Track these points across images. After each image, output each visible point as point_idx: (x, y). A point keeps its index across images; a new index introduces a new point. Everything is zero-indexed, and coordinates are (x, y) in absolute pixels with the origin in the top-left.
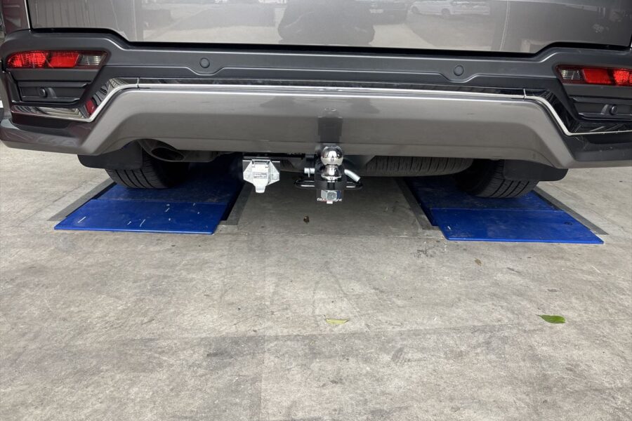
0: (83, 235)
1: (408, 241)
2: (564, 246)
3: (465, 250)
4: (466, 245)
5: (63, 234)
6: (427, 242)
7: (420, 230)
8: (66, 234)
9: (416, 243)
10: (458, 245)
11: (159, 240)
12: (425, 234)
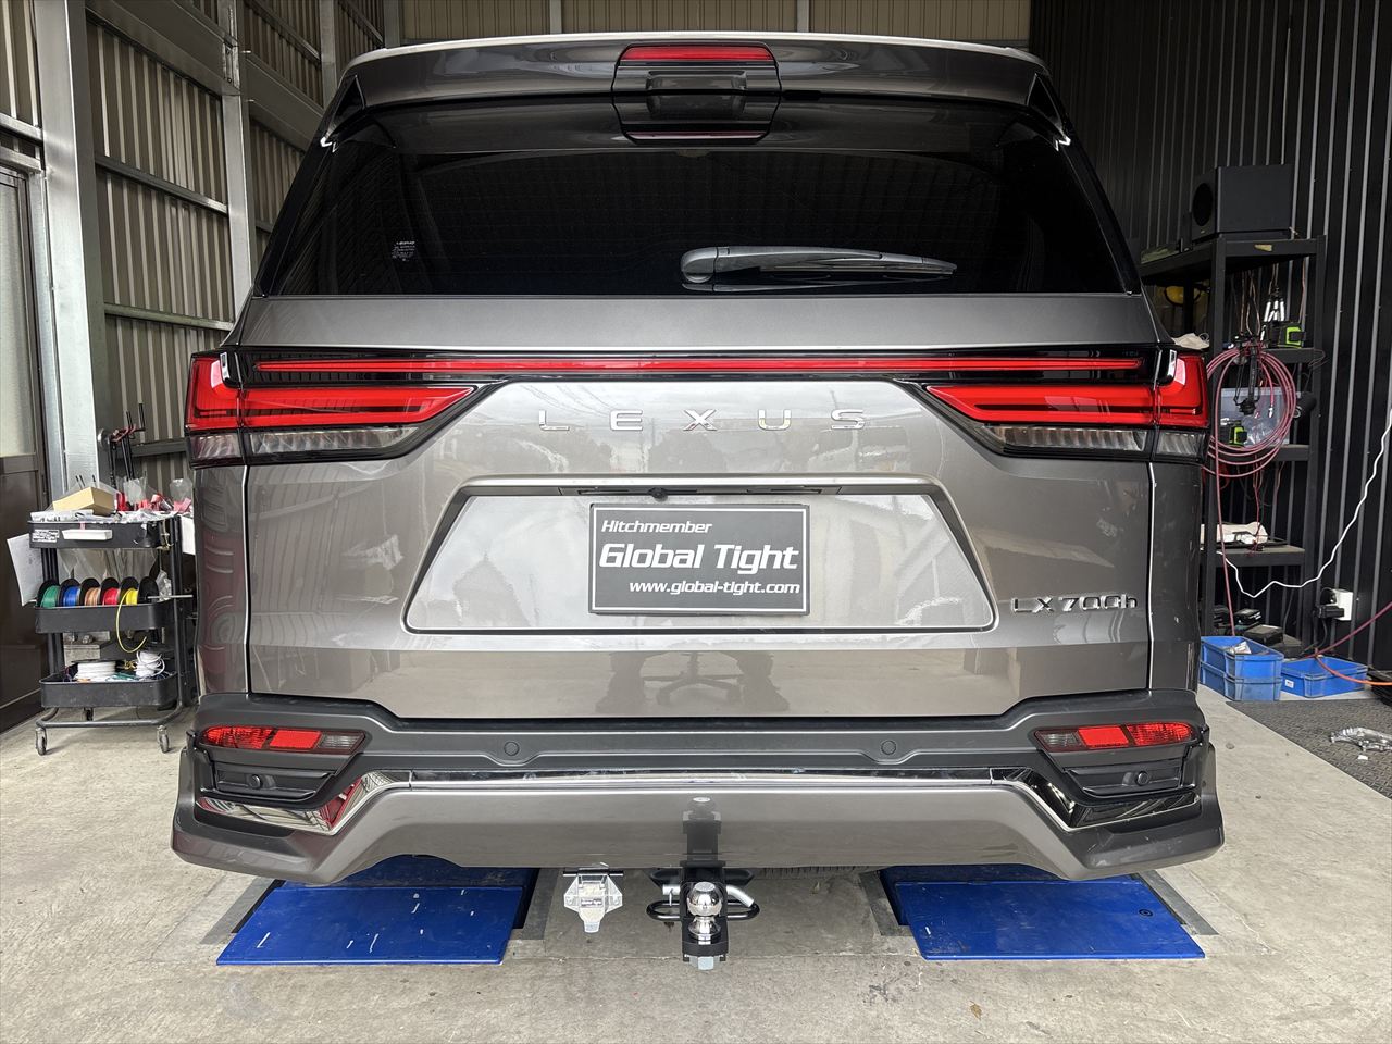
0: (269, 976)
1: (854, 964)
2: (1135, 965)
3: (954, 981)
4: (957, 971)
5: (232, 975)
6: (889, 966)
7: (877, 937)
8: (237, 974)
9: (867, 970)
10: (942, 972)
11: (405, 981)
12: (886, 947)
